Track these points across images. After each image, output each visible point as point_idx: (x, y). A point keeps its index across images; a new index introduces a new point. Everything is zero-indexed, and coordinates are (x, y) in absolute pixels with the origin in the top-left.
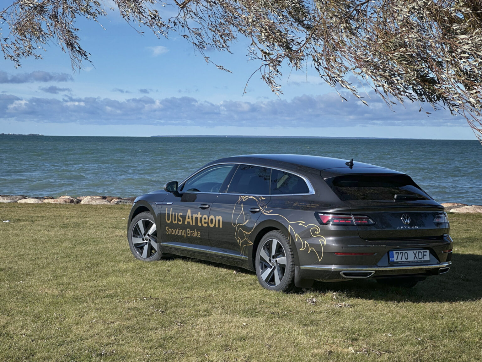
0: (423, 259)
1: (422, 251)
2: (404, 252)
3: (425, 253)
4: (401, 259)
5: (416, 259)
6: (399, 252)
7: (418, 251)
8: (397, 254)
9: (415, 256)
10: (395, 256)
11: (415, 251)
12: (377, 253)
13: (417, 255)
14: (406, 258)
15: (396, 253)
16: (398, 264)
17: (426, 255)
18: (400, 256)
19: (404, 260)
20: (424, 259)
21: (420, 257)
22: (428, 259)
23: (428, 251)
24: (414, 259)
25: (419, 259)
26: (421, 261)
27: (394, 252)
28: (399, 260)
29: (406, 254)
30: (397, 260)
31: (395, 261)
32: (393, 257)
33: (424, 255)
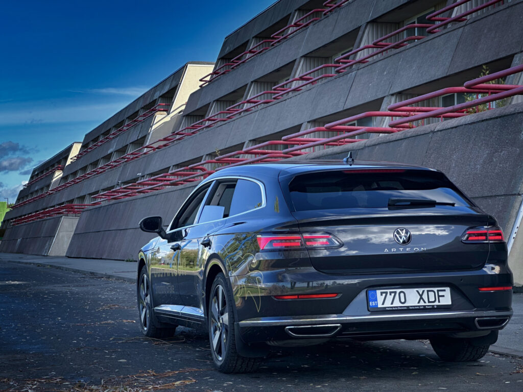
0: (437, 303)
1: (435, 289)
2: (398, 291)
3: (441, 294)
4: (392, 304)
5: (422, 303)
6: (389, 291)
7: (426, 289)
8: (384, 295)
9: (421, 298)
10: (380, 298)
11: (421, 290)
12: (341, 294)
13: (425, 296)
14: (403, 300)
15: (382, 293)
16: (384, 311)
17: (443, 296)
18: (390, 298)
19: (397, 304)
20: (439, 302)
21: (432, 299)
22: (450, 303)
23: (448, 289)
24: (419, 302)
25: (429, 302)
26: (433, 306)
27: (378, 292)
28: (388, 304)
29: (402, 295)
30: (383, 304)
31: (380, 305)
32: (376, 300)
33: (439, 296)
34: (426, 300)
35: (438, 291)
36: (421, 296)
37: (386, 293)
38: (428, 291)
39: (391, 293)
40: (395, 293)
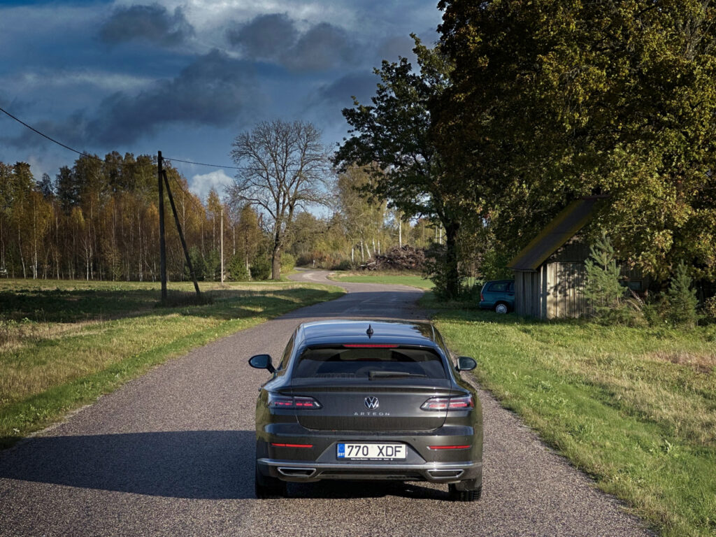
0: (393, 457)
1: (394, 446)
2: (362, 445)
3: (397, 449)
4: (356, 455)
5: (381, 456)
6: (354, 445)
7: (385, 445)
8: (351, 448)
9: (381, 452)
10: (347, 450)
11: (381, 446)
13: (384, 451)
14: (365, 453)
15: (349, 447)
16: (349, 460)
17: (399, 451)
18: (355, 450)
19: (360, 455)
20: (396, 456)
21: (390, 453)
22: (404, 457)
23: (404, 446)
24: (378, 455)
25: (387, 455)
26: (390, 459)
27: (346, 445)
28: (353, 455)
29: (365, 449)
30: (349, 455)
31: (346, 456)
32: (344, 451)
33: (396, 451)
34: (385, 454)
35: (396, 447)
36: (381, 450)
37: (353, 447)
38: (387, 447)
39: (356, 447)
40: (360, 447)
